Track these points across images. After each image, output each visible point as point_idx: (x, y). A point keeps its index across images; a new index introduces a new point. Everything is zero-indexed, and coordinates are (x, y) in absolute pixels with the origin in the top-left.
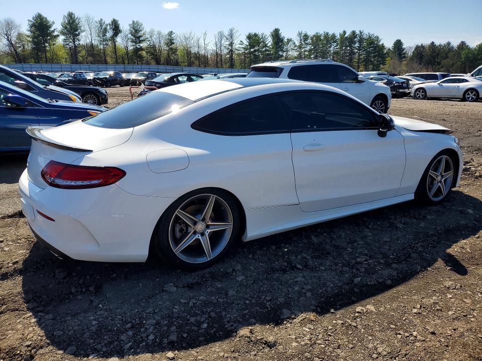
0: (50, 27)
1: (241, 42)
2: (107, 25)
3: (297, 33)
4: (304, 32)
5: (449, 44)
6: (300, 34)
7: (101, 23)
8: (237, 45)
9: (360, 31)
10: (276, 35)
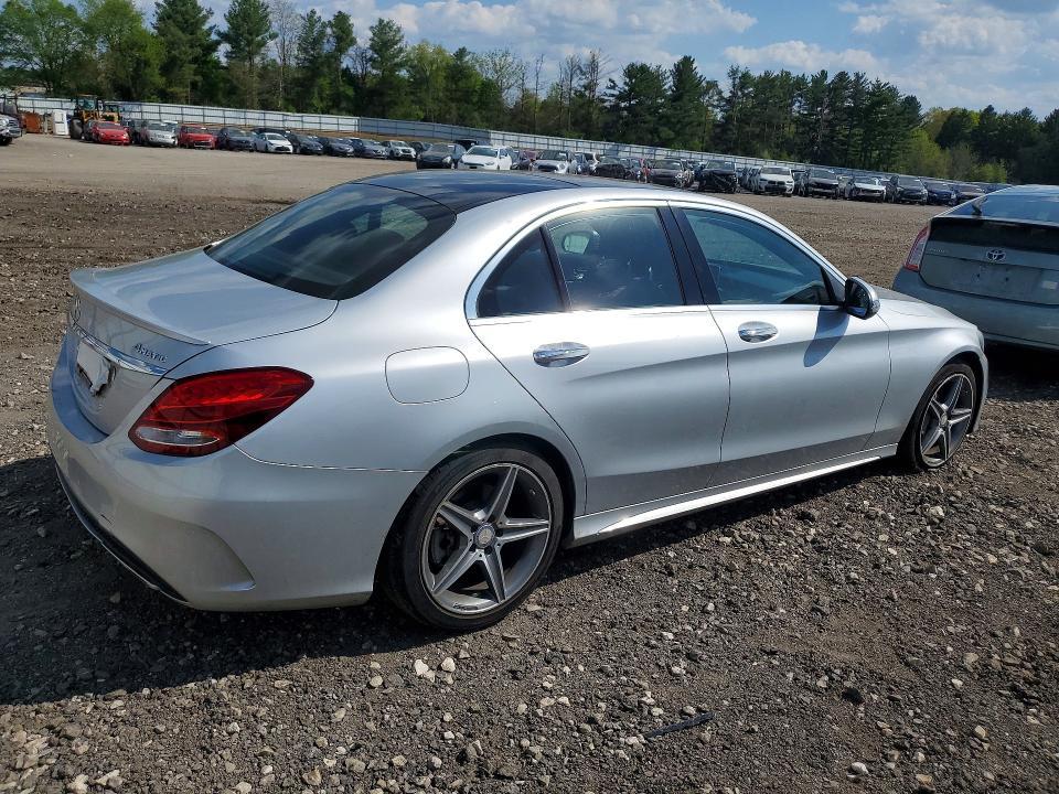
0: (203, 23)
1: (611, 79)
2: (324, 26)
3: (728, 69)
4: (742, 69)
5: (1026, 112)
6: (733, 73)
7: (311, 19)
8: (602, 87)
9: (857, 74)
10: (684, 69)
